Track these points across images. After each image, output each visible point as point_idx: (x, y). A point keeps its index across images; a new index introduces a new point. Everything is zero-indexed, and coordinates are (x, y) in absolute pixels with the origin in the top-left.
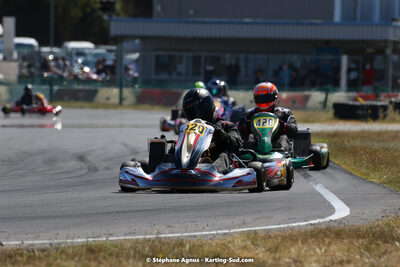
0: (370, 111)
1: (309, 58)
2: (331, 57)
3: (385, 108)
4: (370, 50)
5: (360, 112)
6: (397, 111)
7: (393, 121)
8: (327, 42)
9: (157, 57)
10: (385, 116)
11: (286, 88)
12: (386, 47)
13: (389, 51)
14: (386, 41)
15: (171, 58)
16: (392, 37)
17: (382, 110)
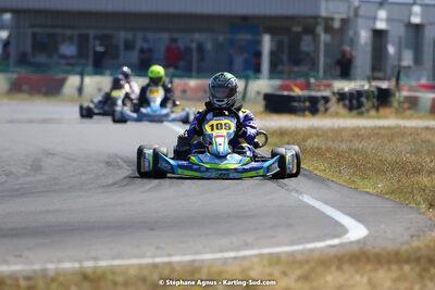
0: (307, 104)
1: (221, 38)
2: (248, 37)
3: (326, 100)
4: (297, 29)
5: (296, 104)
6: (341, 104)
7: (337, 115)
8: (244, 18)
9: (34, 35)
10: (326, 110)
11: (194, 74)
12: (317, 24)
13: (320, 30)
14: (316, 18)
15: (51, 36)
16: (324, 13)
17: (322, 102)
